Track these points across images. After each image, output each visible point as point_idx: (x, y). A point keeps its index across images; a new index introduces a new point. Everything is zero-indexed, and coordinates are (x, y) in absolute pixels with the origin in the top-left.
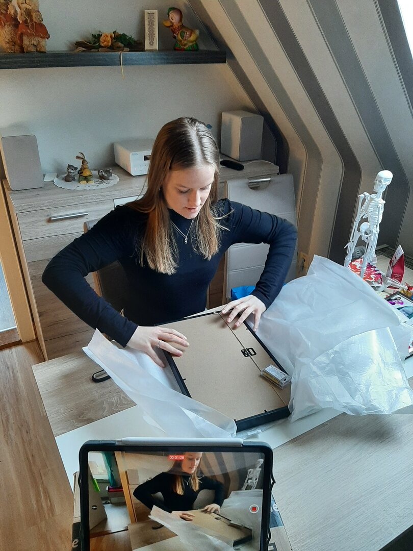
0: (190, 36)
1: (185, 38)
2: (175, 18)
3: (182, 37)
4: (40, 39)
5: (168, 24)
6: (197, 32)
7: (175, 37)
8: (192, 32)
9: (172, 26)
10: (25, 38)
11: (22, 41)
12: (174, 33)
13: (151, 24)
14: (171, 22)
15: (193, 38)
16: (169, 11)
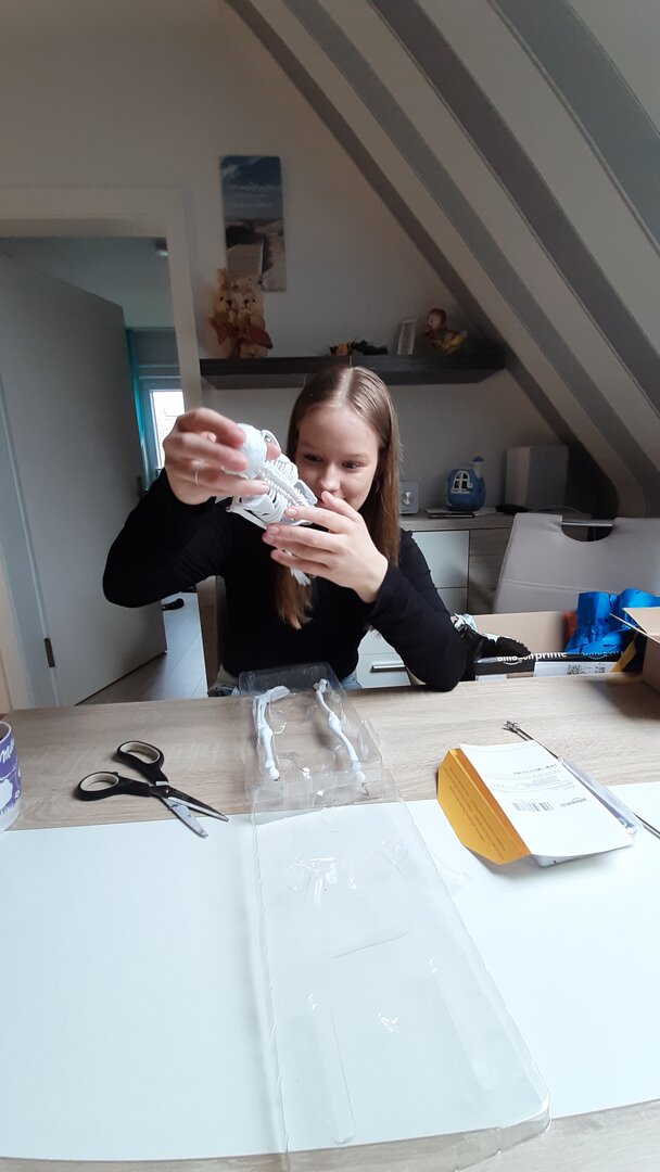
0: (453, 338)
1: (445, 342)
2: (436, 322)
3: (442, 341)
4: (259, 347)
5: (426, 331)
6: (465, 334)
7: (434, 345)
8: (456, 333)
9: (431, 331)
10: (243, 347)
11: (240, 350)
12: (432, 338)
13: (407, 335)
14: (430, 327)
15: (456, 341)
16: (429, 314)
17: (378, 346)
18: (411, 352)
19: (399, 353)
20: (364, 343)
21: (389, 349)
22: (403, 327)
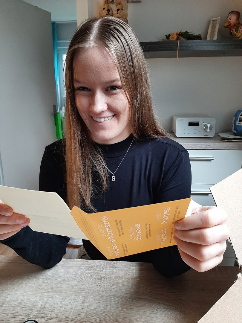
1: (238, 32)
2: (233, 19)
3: (237, 31)
5: (227, 24)
7: (231, 33)
9: (230, 25)
12: (230, 29)
13: (214, 27)
14: (230, 22)
16: (229, 14)
17: (195, 35)
18: (215, 38)
19: (208, 38)
20: (187, 32)
21: (202, 36)
22: (212, 22)
